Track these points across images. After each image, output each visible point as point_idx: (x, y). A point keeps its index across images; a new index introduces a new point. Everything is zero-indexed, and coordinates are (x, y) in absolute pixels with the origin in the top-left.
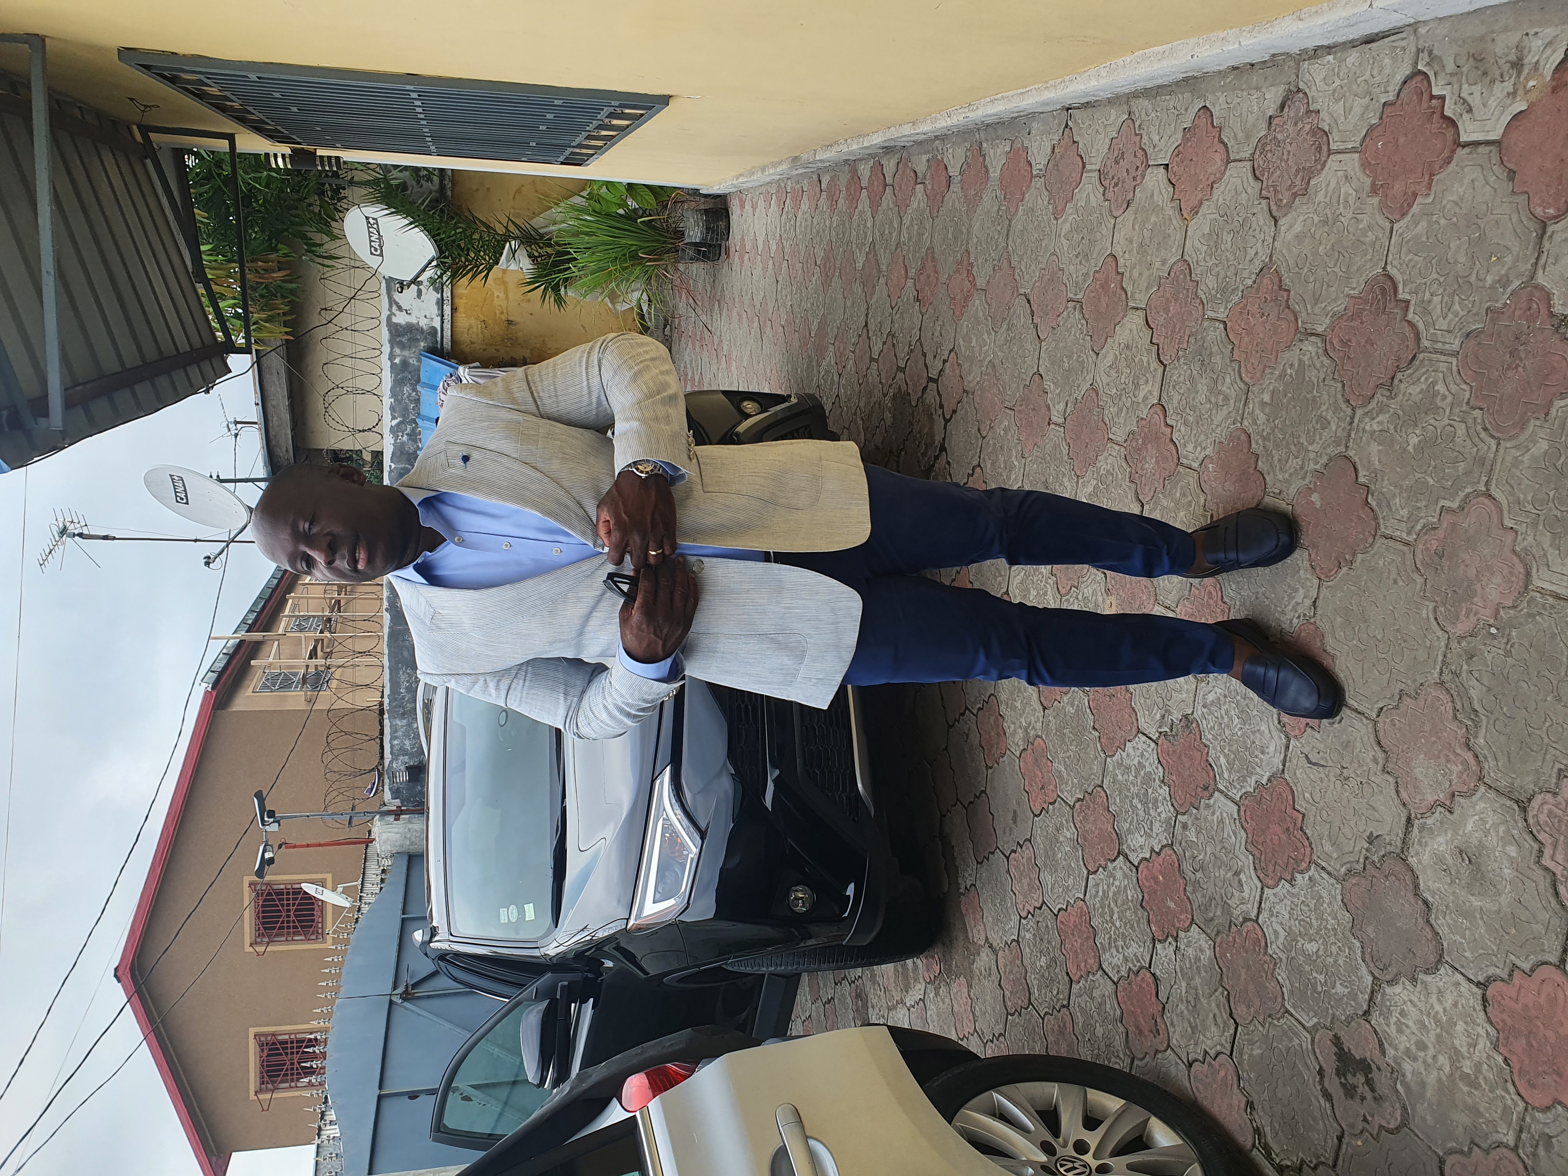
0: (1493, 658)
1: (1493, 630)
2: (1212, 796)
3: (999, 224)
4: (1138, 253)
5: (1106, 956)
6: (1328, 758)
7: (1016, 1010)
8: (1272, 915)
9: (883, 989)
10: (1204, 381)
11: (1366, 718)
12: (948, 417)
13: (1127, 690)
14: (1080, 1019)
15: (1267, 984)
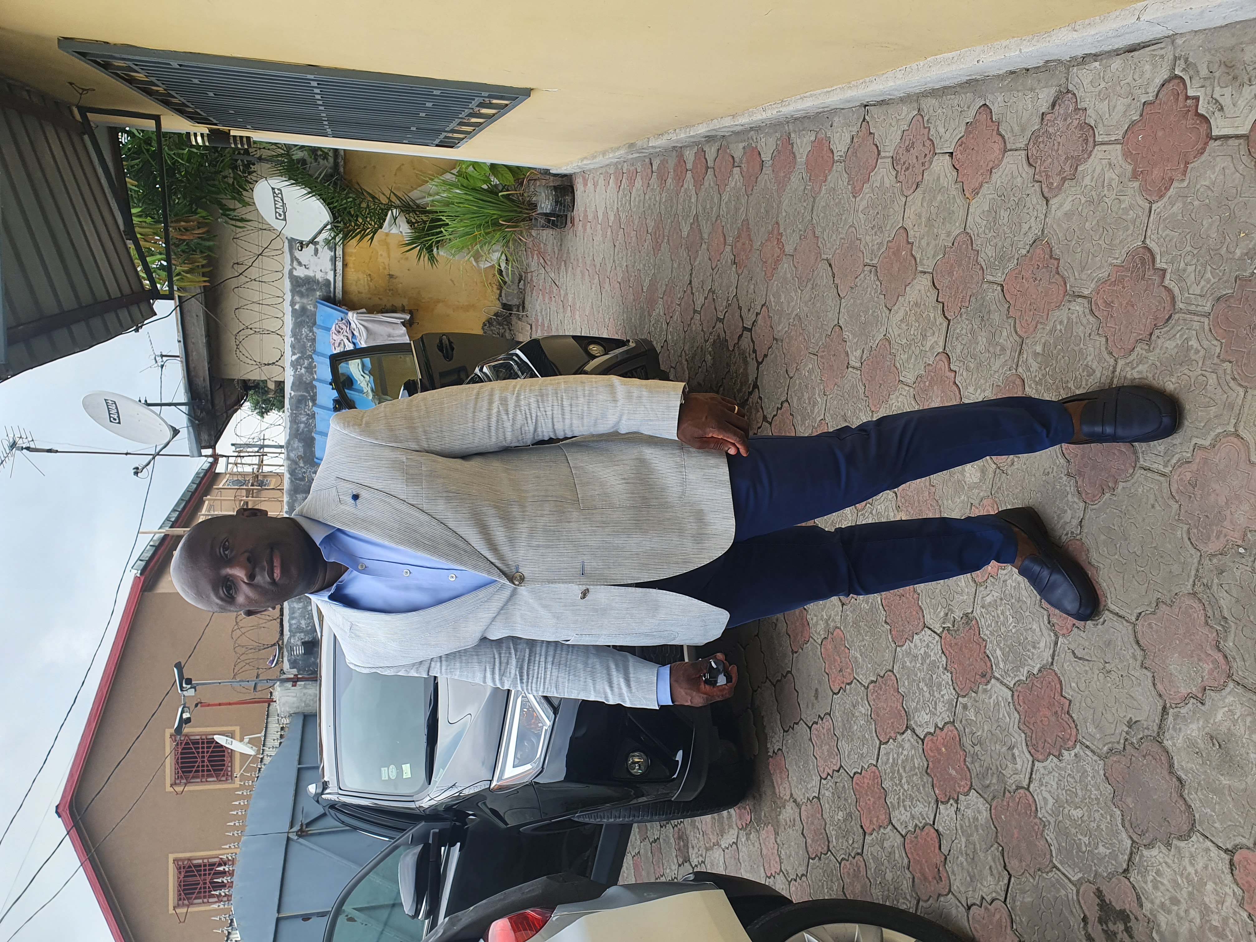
0: (1241, 573)
1: (1241, 550)
2: (988, 682)
3: (805, 201)
4: (926, 226)
5: (895, 814)
6: (1092, 654)
7: (817, 856)
8: (1042, 785)
9: (701, 833)
10: (983, 334)
11: (1126, 620)
12: (760, 360)
13: (915, 591)
14: (872, 865)
15: (1037, 843)
